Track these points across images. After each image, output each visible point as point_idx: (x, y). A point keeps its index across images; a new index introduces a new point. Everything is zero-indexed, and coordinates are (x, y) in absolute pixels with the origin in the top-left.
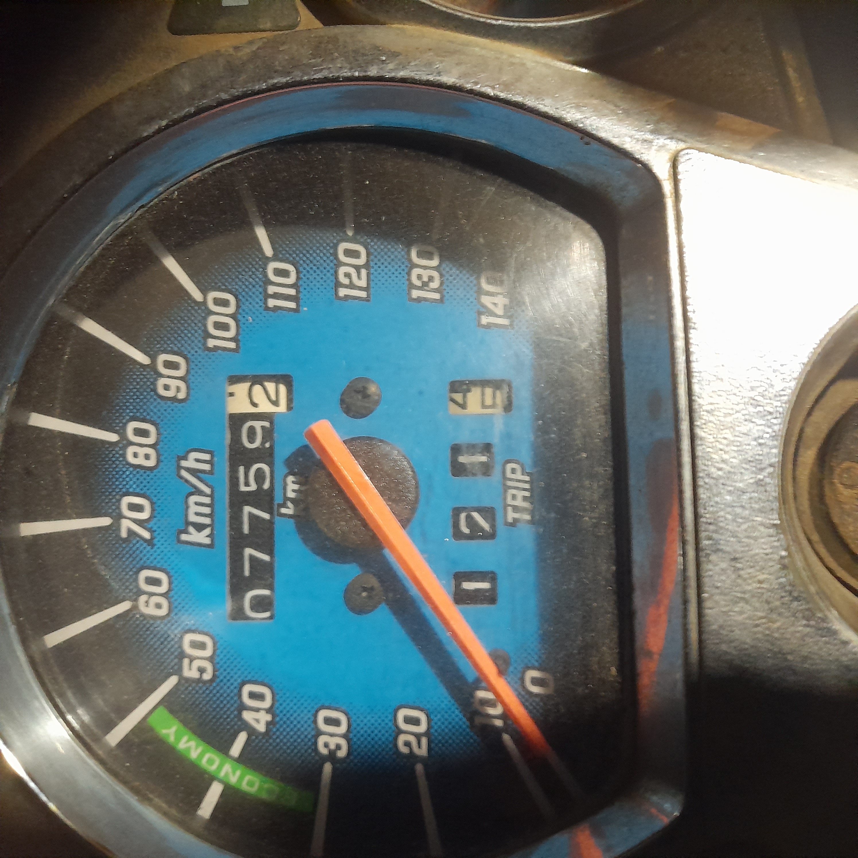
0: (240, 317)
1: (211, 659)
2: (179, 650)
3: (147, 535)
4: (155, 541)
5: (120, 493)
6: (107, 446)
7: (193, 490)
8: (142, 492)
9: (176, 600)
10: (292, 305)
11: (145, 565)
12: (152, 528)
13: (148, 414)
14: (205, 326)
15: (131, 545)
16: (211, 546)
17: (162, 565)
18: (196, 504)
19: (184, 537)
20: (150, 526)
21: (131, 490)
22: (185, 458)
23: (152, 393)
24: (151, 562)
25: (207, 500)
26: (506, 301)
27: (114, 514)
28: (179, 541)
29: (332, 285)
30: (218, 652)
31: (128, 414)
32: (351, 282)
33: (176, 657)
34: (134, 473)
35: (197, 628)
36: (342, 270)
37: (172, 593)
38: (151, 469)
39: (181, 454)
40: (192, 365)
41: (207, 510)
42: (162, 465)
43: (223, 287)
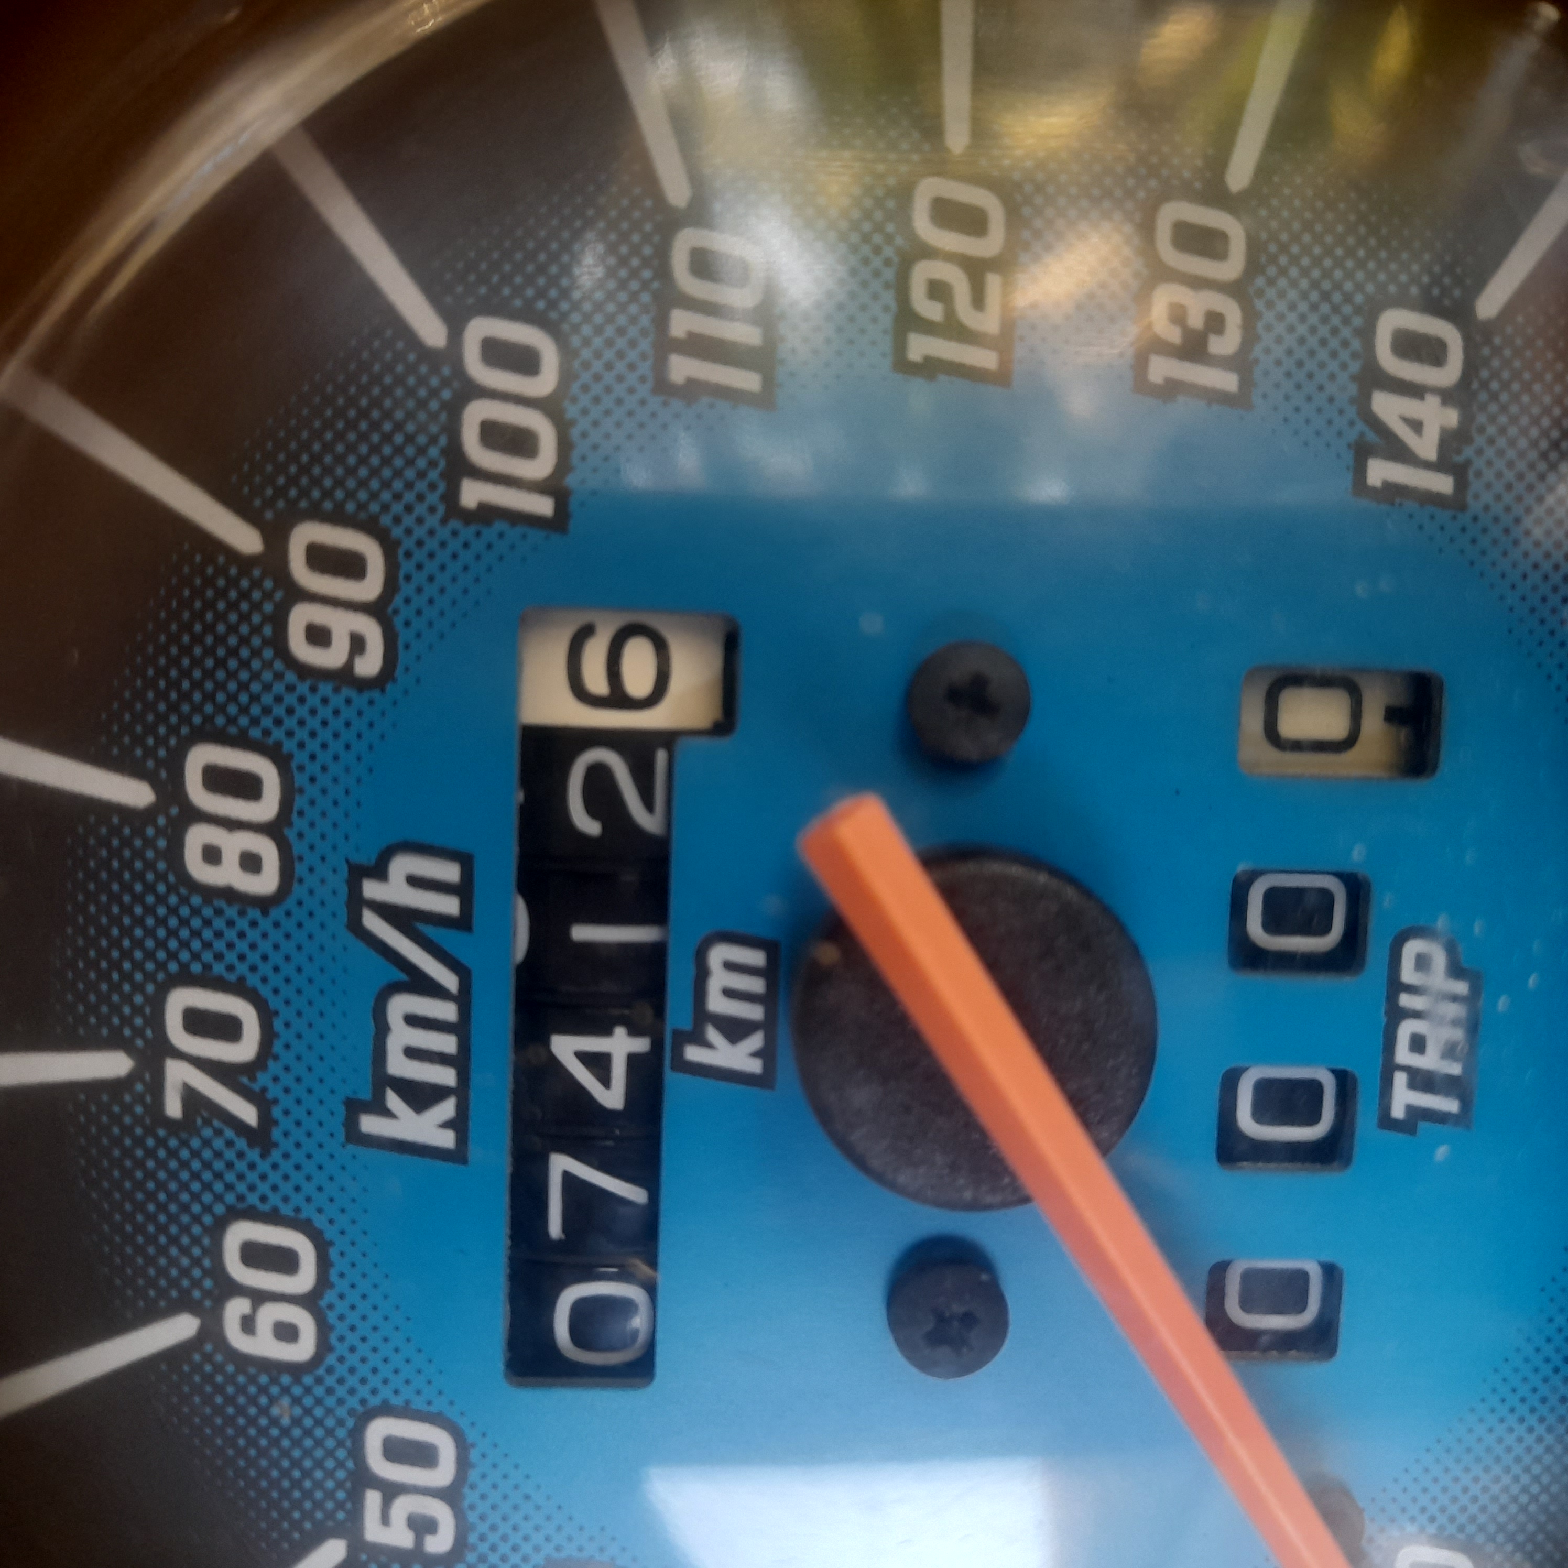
0: (572, 411)
1: (451, 1495)
2: (350, 1464)
3: (248, 1113)
4: (276, 1134)
5: (161, 976)
6: (116, 820)
7: (402, 977)
8: (232, 978)
9: (341, 1318)
10: (748, 381)
11: (240, 1206)
12: (264, 1090)
13: (255, 722)
14: (453, 431)
15: (195, 1143)
16: (458, 1156)
17: (297, 1210)
18: (413, 1020)
19: (370, 1124)
20: (256, 1087)
21: (196, 968)
22: (380, 872)
23: (268, 653)
24: (263, 1199)
25: (447, 1011)
26: (1452, 418)
27: (139, 1043)
28: (354, 1136)
29: (887, 321)
30: (473, 1475)
31: (185, 719)
32: (950, 313)
33: (340, 1485)
34: (208, 912)
35: (407, 1402)
36: (922, 273)
37: (330, 1296)
38: (264, 904)
39: (368, 857)
40: (407, 566)
41: (447, 1044)
42: (298, 891)
43: (518, 303)
